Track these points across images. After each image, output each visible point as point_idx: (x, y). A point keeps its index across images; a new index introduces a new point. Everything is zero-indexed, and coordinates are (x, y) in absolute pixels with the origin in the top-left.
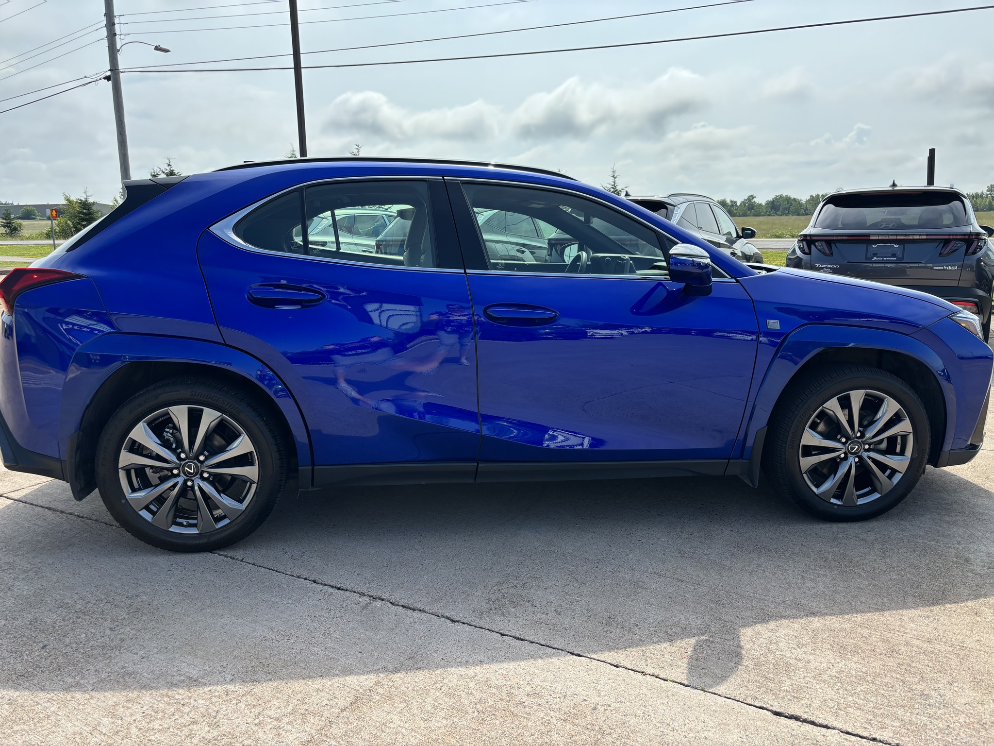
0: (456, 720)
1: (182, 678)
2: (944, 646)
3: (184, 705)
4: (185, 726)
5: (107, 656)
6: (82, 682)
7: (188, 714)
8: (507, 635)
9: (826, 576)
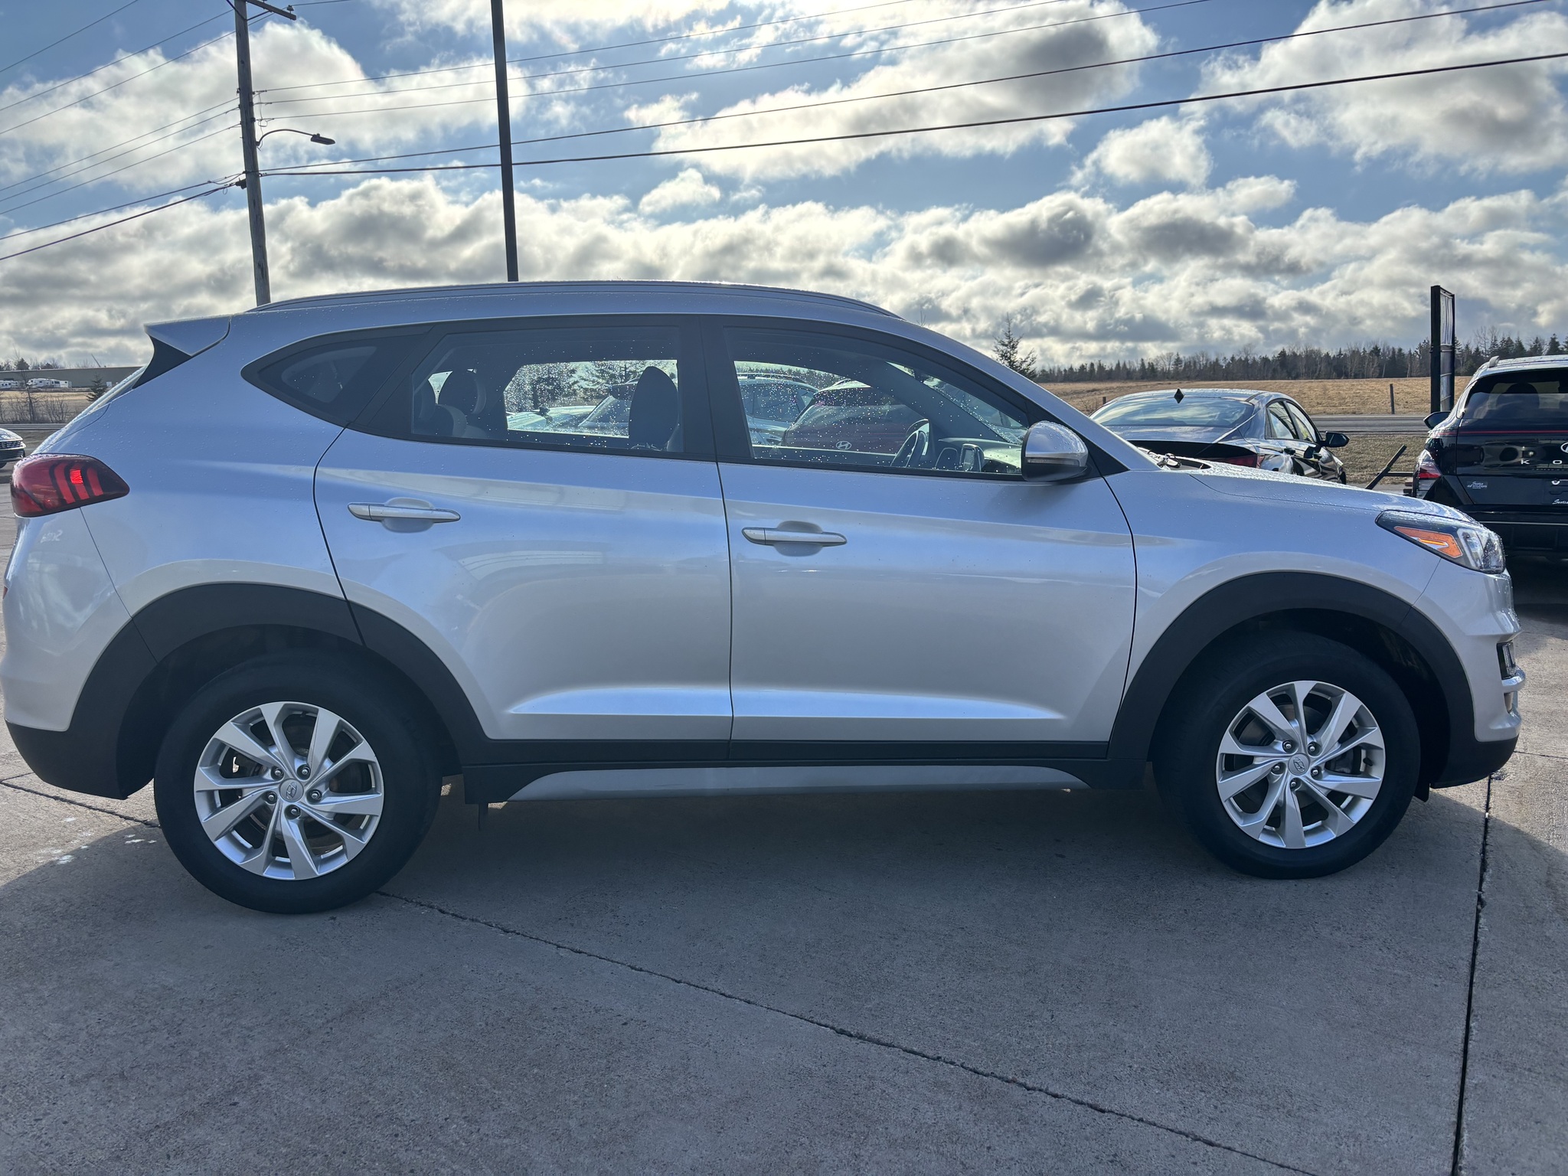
0: (456, 1032)
1: (156, 986)
3: (147, 1013)
4: (142, 1033)
5: (76, 962)
6: (40, 987)
7: (150, 1021)
8: (565, 948)
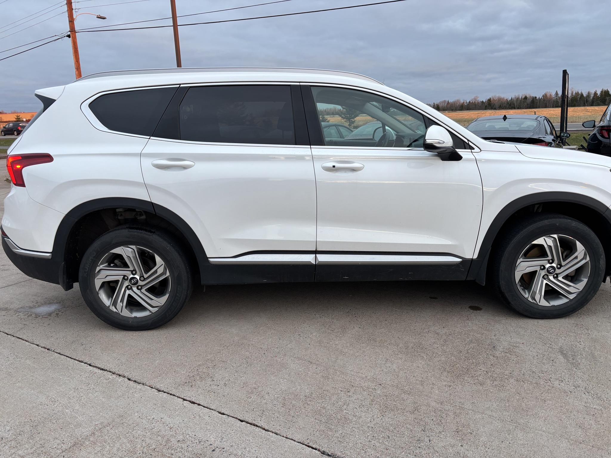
2: (449, 406)
9: (401, 359)
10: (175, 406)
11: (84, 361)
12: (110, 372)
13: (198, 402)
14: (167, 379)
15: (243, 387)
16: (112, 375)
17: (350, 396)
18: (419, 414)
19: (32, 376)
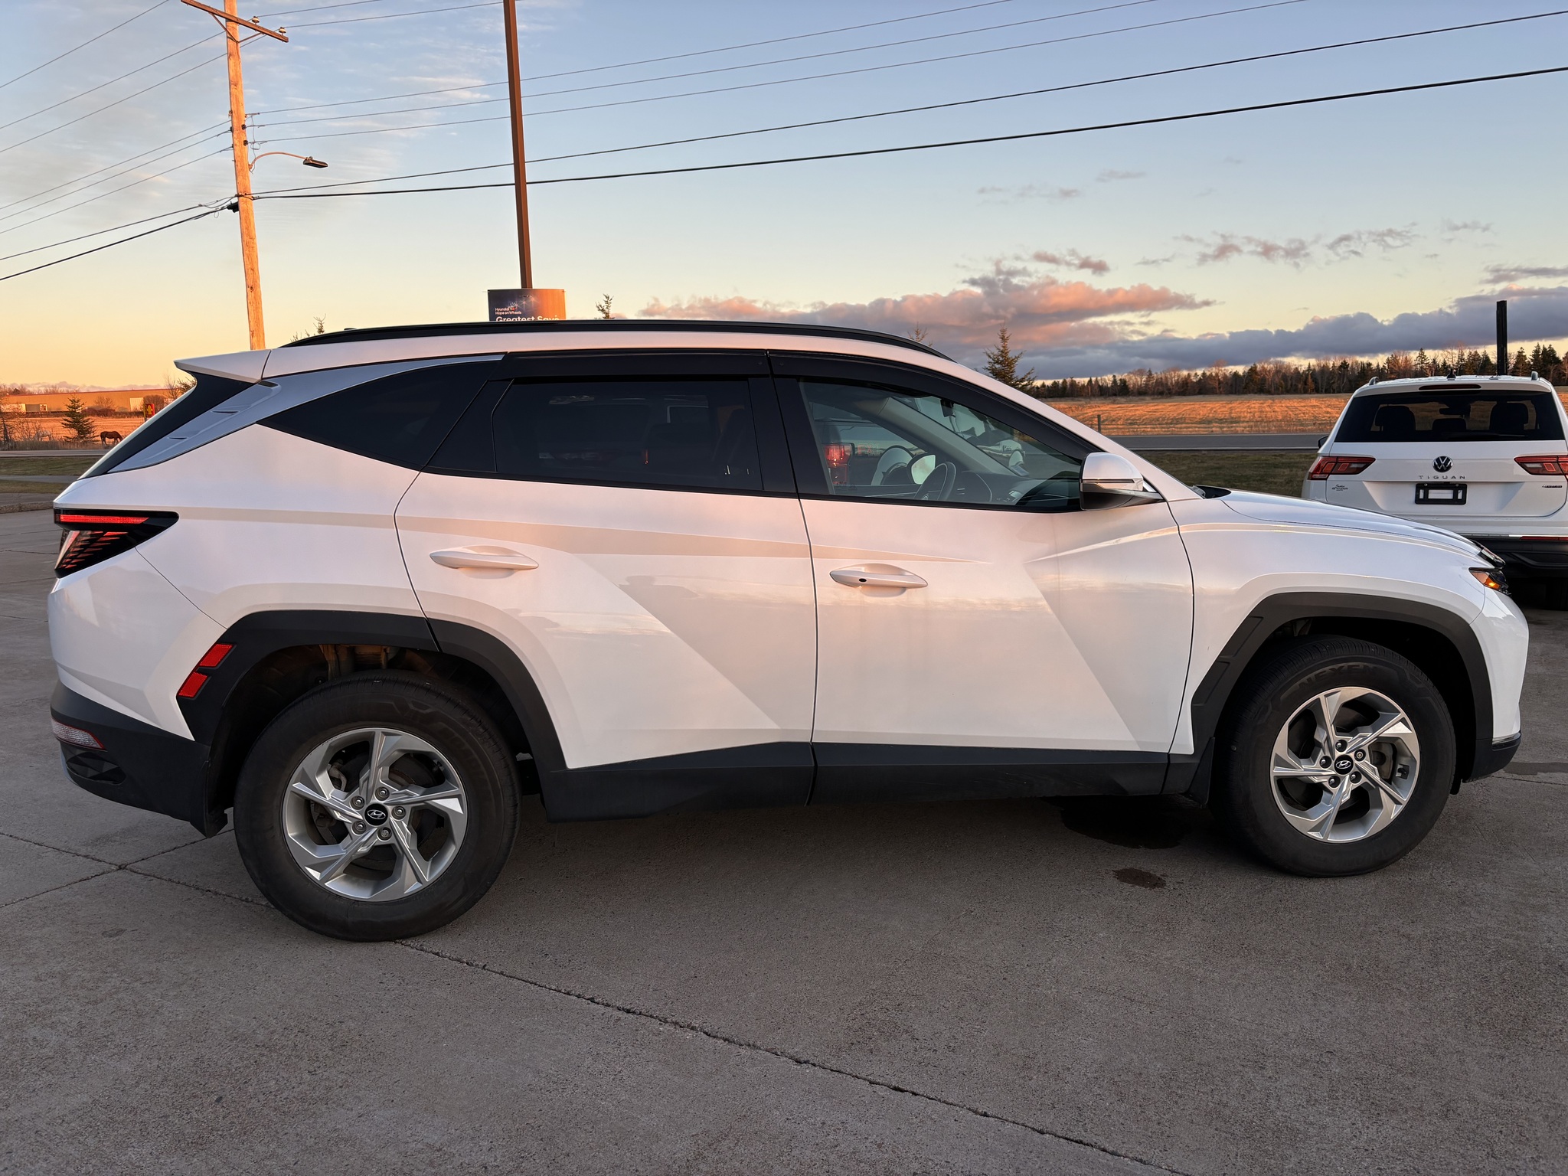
1: (420, 1146)
2: (1525, 1103)
5: (309, 1112)
8: (878, 1084)
9: (1349, 993)
10: (858, 1096)
11: (573, 992)
12: (651, 1016)
13: (908, 1088)
14: (801, 1035)
15: (998, 1055)
16: (661, 1024)
17: (1270, 1077)
18: (1462, 1119)
19: (468, 1025)
